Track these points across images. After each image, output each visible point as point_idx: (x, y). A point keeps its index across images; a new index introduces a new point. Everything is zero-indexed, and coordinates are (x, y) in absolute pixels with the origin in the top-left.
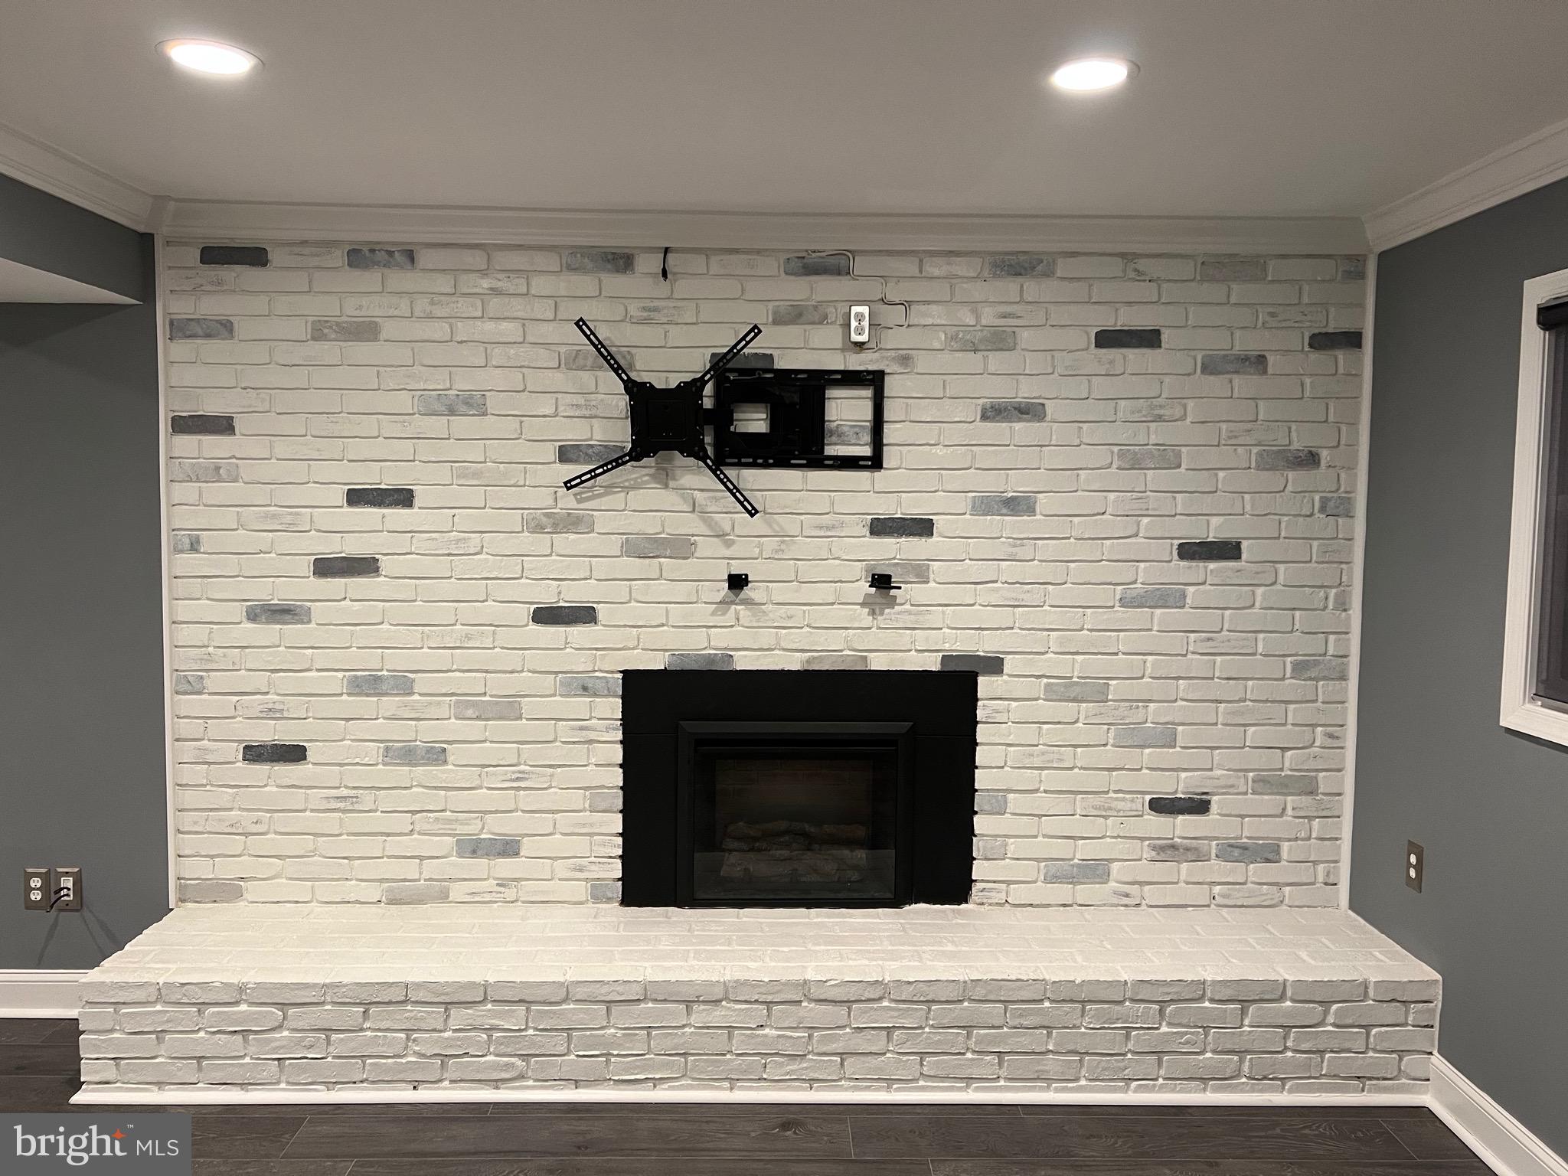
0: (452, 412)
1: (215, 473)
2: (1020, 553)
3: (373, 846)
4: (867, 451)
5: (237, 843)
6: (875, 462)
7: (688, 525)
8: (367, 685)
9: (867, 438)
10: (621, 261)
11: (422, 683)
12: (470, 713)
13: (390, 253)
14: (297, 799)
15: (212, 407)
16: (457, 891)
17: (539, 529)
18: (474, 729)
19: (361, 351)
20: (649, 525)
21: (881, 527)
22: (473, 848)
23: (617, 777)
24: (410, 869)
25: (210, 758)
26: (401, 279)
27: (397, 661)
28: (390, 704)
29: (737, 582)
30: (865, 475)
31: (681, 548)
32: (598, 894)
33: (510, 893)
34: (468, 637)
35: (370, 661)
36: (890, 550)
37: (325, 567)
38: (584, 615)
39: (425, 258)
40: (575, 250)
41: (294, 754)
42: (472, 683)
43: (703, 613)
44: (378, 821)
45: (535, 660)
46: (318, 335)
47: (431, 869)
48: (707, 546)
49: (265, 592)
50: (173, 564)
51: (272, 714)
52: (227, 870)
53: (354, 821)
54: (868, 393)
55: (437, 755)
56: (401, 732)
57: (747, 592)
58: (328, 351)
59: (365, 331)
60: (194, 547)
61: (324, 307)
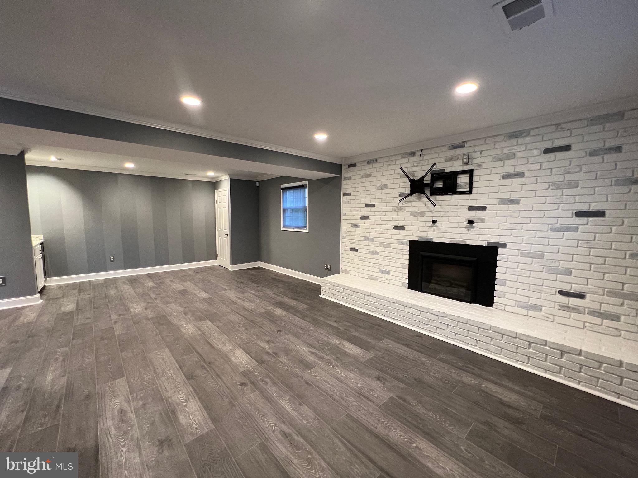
0: (382, 189)
1: (348, 203)
2: (514, 215)
3: (367, 268)
4: (468, 190)
5: (348, 264)
6: (470, 192)
7: (424, 209)
8: (367, 239)
9: (468, 186)
10: (413, 154)
11: (375, 239)
12: (382, 246)
13: (373, 161)
14: (357, 258)
15: (348, 191)
16: (380, 279)
17: (395, 210)
18: (383, 249)
19: (369, 179)
20: (416, 209)
21: (471, 208)
22: (382, 271)
23: (407, 262)
24: (372, 274)
25: (346, 249)
26: (375, 165)
27: (372, 235)
28: (370, 243)
29: (434, 222)
30: (468, 195)
31: (422, 214)
32: (403, 285)
33: (388, 282)
34: (383, 231)
35: (367, 235)
36: (473, 215)
37: (363, 218)
38: (402, 228)
39: (379, 161)
40: (404, 154)
41: (356, 250)
42: (382, 240)
43: (426, 229)
44: (368, 264)
45: (394, 237)
46: (362, 177)
47: (376, 274)
48: (428, 214)
49: (353, 222)
50: (343, 217)
51: (354, 243)
52: (348, 268)
53: (365, 263)
54: (469, 175)
55: (377, 253)
56: (372, 248)
57: (436, 224)
58: (363, 180)
59: (369, 175)
60: (345, 215)
61: (364, 172)
